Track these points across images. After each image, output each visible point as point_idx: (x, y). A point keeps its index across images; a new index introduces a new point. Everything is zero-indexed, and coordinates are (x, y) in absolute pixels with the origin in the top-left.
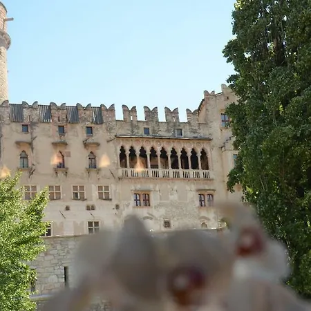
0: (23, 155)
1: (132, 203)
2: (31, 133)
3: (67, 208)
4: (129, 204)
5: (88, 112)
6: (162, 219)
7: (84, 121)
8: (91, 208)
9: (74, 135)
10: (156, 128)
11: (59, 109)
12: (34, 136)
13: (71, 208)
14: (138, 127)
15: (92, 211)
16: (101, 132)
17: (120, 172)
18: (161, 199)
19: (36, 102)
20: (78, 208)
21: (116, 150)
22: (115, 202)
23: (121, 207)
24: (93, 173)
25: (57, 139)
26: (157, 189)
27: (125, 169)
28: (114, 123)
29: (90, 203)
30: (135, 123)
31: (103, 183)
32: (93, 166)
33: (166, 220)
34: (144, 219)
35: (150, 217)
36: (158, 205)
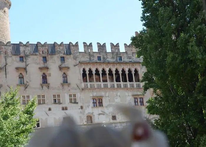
0: (21, 76)
1: (91, 105)
2: (26, 62)
3: (50, 109)
4: (89, 105)
5: (61, 48)
6: (110, 114)
7: (58, 53)
8: (65, 109)
9: (53, 62)
10: (105, 56)
11: (43, 46)
12: (27, 64)
13: (52, 109)
14: (93, 56)
15: (65, 111)
16: (70, 60)
17: (83, 85)
18: (109, 102)
19: (28, 42)
20: (56, 109)
21: (80, 71)
22: (80, 104)
23: (84, 108)
24: (66, 87)
25: (42, 65)
26: (107, 95)
27: (86, 83)
28: (78, 54)
29: (64, 106)
30: (91, 53)
31: (72, 92)
32: (65, 81)
33: (113, 115)
34: (99, 114)
35: (103, 114)
36: (108, 105)
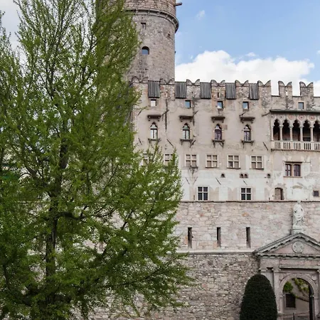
1: (283, 173)
2: (193, 108)
3: (223, 175)
4: (280, 173)
5: (245, 89)
6: (311, 188)
7: (240, 97)
8: (244, 176)
9: (232, 110)
10: (311, 103)
11: (218, 85)
12: (196, 111)
13: (226, 176)
14: (292, 102)
15: (245, 179)
16: (256, 107)
17: (273, 145)
18: (311, 171)
19: (199, 80)
20: (233, 176)
21: (270, 124)
22: (266, 171)
23: (272, 177)
24: (247, 145)
25: (216, 114)
26: (308, 161)
27: (278, 141)
28: (270, 98)
29: (244, 172)
30: (290, 98)
31: (257, 153)
33: (316, 190)
34: (294, 187)
35: (300, 186)
36: (308, 176)
